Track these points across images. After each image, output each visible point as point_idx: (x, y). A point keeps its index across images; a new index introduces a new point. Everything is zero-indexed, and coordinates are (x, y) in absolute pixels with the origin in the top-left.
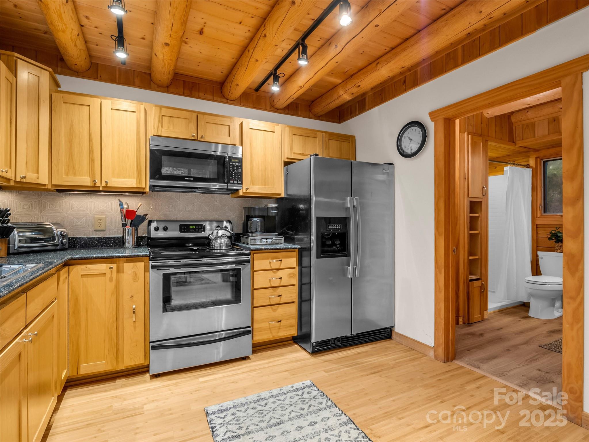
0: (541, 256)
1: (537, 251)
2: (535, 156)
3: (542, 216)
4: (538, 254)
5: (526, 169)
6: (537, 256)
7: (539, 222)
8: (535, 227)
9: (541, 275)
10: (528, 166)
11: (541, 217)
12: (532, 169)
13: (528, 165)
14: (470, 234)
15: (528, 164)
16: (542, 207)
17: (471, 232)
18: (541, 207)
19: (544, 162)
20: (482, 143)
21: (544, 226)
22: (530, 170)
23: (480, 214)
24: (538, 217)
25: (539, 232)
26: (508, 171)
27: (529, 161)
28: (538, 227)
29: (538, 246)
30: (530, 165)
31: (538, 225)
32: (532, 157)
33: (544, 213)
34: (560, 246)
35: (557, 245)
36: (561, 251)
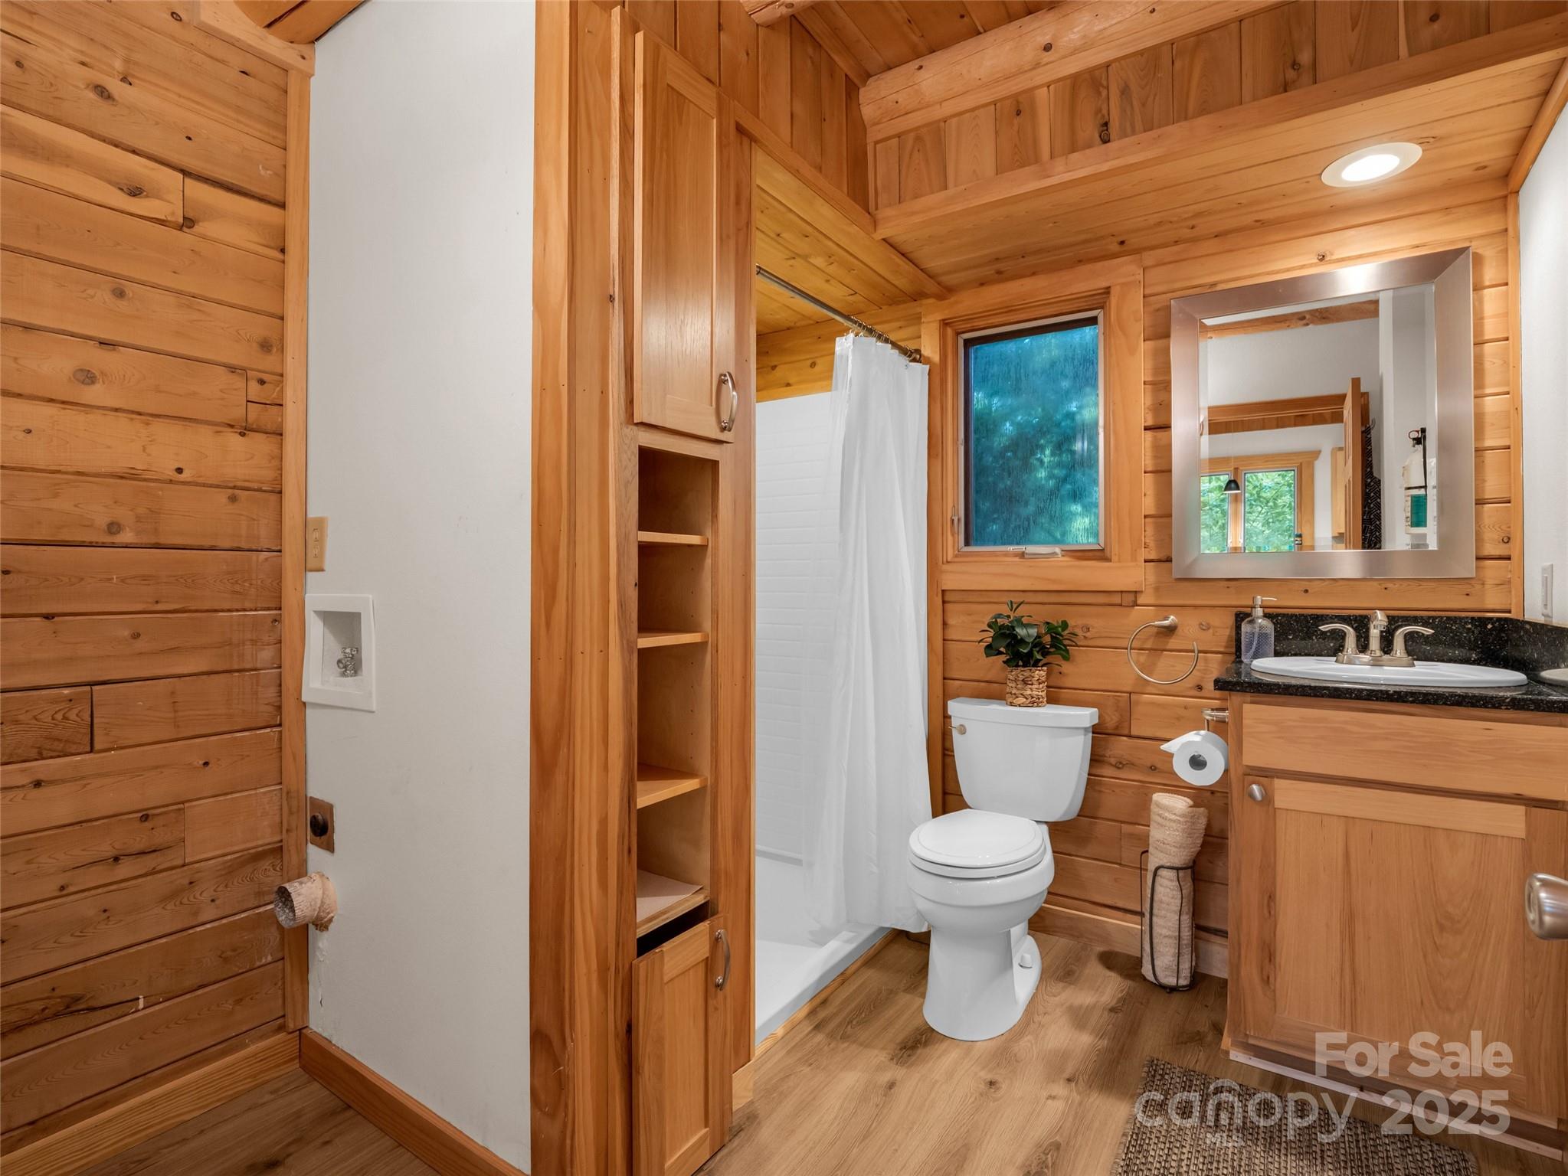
0: (962, 722)
1: (946, 696)
2: (939, 316)
3: (959, 554)
4: (949, 711)
5: (911, 364)
6: (946, 717)
7: (953, 580)
8: (938, 599)
9: (963, 805)
10: (914, 355)
11: (956, 560)
12: (928, 366)
13: (918, 351)
14: (643, 653)
15: (918, 348)
16: (960, 520)
17: (647, 642)
18: (956, 518)
19: (968, 343)
20: (715, 121)
21: (968, 595)
22: (920, 371)
23: (709, 534)
24: (948, 562)
25: (952, 621)
26: (850, 354)
27: (920, 337)
28: (949, 602)
29: (947, 676)
30: (922, 352)
31: (947, 593)
32: (929, 322)
33: (965, 546)
34: (1023, 680)
35: (1013, 673)
36: (1027, 699)
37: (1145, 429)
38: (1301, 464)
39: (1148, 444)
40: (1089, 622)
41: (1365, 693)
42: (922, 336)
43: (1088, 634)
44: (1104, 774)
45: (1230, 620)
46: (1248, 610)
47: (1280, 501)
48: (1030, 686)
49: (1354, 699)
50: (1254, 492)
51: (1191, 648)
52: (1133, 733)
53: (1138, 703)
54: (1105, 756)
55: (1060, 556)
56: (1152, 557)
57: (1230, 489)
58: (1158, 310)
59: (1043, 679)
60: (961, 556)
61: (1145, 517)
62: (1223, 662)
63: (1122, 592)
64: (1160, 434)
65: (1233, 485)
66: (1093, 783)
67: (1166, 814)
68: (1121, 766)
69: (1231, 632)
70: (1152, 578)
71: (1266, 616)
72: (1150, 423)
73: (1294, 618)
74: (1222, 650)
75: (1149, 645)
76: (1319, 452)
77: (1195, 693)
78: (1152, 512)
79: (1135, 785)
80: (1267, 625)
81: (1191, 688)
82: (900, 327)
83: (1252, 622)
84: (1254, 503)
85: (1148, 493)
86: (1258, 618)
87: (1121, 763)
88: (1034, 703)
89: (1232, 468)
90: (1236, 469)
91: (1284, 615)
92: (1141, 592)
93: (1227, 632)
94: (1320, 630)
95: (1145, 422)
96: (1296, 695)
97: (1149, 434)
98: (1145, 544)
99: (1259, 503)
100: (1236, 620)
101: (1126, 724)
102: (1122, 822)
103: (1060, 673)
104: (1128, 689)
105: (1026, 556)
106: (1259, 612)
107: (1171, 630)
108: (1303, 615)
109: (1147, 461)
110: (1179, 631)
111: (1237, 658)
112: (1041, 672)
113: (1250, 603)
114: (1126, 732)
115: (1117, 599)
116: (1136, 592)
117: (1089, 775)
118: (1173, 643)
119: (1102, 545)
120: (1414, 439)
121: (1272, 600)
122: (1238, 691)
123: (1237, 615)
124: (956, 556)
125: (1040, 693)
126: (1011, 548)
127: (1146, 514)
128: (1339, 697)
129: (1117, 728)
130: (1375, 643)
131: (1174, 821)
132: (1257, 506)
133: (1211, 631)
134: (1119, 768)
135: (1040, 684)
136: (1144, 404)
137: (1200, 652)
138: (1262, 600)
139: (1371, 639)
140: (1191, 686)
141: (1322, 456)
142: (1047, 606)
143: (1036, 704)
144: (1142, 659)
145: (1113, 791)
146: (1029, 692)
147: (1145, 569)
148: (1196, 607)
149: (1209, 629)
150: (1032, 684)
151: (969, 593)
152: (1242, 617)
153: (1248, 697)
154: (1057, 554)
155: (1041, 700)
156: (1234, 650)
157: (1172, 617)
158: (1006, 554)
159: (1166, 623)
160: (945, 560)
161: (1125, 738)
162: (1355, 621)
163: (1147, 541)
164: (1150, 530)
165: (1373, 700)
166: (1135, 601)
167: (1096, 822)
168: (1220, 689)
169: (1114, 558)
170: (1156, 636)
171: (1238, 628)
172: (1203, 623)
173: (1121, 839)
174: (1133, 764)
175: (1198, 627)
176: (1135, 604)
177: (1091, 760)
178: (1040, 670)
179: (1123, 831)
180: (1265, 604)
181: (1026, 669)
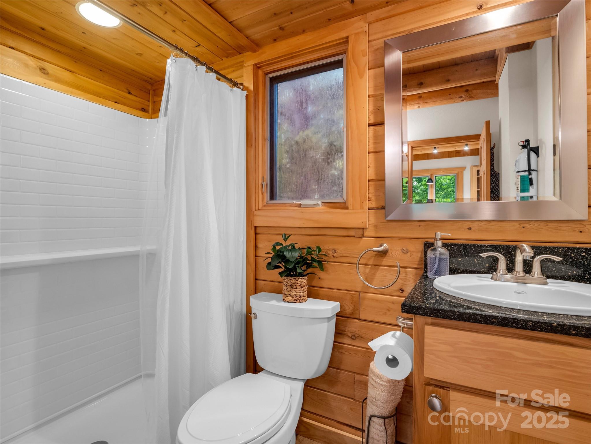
1: (256, 290)
2: (253, 62)
4: (251, 305)
7: (259, 221)
8: (252, 232)
11: (264, 208)
12: (246, 92)
13: (242, 84)
16: (267, 185)
18: (264, 184)
19: (273, 80)
21: (269, 230)
22: (241, 94)
24: (259, 210)
25: (260, 245)
28: (259, 234)
29: (258, 278)
30: (244, 84)
31: (258, 229)
32: (247, 66)
33: (270, 200)
34: (290, 285)
35: (285, 280)
36: (293, 298)
37: (369, 126)
38: (458, 172)
39: (371, 134)
40: (336, 247)
41: (530, 323)
42: (244, 76)
43: (335, 255)
44: (345, 343)
45: (421, 247)
46: (432, 241)
47: (449, 189)
48: (295, 289)
49: (520, 328)
50: (439, 186)
51: (396, 265)
52: (361, 318)
53: (364, 298)
54: (345, 331)
55: (321, 206)
56: (373, 206)
57: (429, 182)
58: (377, 49)
59: (304, 284)
60: (267, 206)
61: (369, 181)
62: (416, 274)
63: (355, 228)
64: (378, 128)
65: (430, 181)
66: (337, 346)
67: (377, 380)
68: (354, 338)
69: (421, 255)
70: (373, 220)
71: (444, 245)
72: (372, 121)
73: (462, 247)
74: (416, 266)
75: (371, 262)
76: (465, 168)
77: (399, 293)
78: (373, 178)
79: (363, 350)
80: (444, 253)
81: (397, 290)
82: (234, 71)
83: (434, 250)
84: (439, 190)
85: (370, 166)
86: (439, 247)
87: (354, 336)
88: (298, 300)
89: (430, 174)
90: (432, 174)
91: (456, 245)
92: (367, 228)
93: (419, 255)
94: (480, 255)
95: (369, 121)
96: (469, 321)
97: (372, 128)
98: (369, 198)
99: (441, 190)
100: (424, 247)
101: (358, 312)
102: (355, 373)
103: (320, 278)
104: (358, 289)
105: (302, 206)
106: (439, 243)
107: (384, 253)
108: (468, 245)
109: (369, 144)
110: (389, 253)
111: (425, 272)
112: (303, 280)
113: (434, 236)
114: (357, 317)
115: (352, 233)
116: (363, 228)
117: (334, 342)
118: (386, 261)
119: (345, 199)
120: (521, 145)
121: (448, 235)
122: (421, 315)
123: (425, 244)
124: (264, 206)
125: (302, 294)
126: (294, 202)
127: (370, 179)
128: (506, 325)
129: (352, 314)
130: (519, 267)
131: (382, 385)
132: (440, 191)
133: (409, 254)
134: (353, 339)
135: (302, 287)
136: (369, 109)
137: (401, 267)
138: (441, 235)
139: (516, 263)
140: (396, 289)
141: (466, 169)
142: (313, 237)
143: (298, 301)
144: (367, 271)
145: (350, 353)
146: (294, 293)
147: (369, 214)
148: (400, 238)
149: (407, 252)
150: (296, 288)
151: (270, 228)
152: (428, 245)
153: (429, 319)
154: (319, 205)
155: (302, 298)
156: (423, 267)
157: (385, 245)
158: (291, 205)
159: (380, 249)
160: (257, 208)
161: (357, 320)
162: (503, 249)
163: (370, 196)
164: (372, 189)
165: (538, 331)
166: (363, 234)
167: (339, 372)
168: (407, 312)
169: (350, 207)
170: (375, 256)
171: (426, 253)
172: (404, 249)
173: (354, 384)
174: (362, 337)
175: (400, 251)
176: (363, 236)
177: (336, 333)
178: (302, 279)
179: (355, 379)
180: (443, 237)
181: (292, 278)
